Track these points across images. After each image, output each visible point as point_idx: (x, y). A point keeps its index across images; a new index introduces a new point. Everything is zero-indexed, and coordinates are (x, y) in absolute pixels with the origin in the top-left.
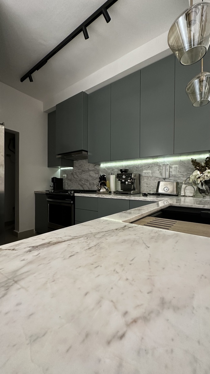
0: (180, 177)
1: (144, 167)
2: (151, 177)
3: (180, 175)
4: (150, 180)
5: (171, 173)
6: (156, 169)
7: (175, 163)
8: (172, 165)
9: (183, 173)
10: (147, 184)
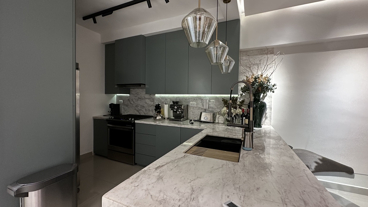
0: (215, 109)
1: (191, 100)
2: (196, 107)
3: (216, 108)
4: (195, 110)
5: (209, 106)
6: (199, 101)
7: (213, 98)
8: (211, 100)
9: (218, 106)
10: (193, 113)
